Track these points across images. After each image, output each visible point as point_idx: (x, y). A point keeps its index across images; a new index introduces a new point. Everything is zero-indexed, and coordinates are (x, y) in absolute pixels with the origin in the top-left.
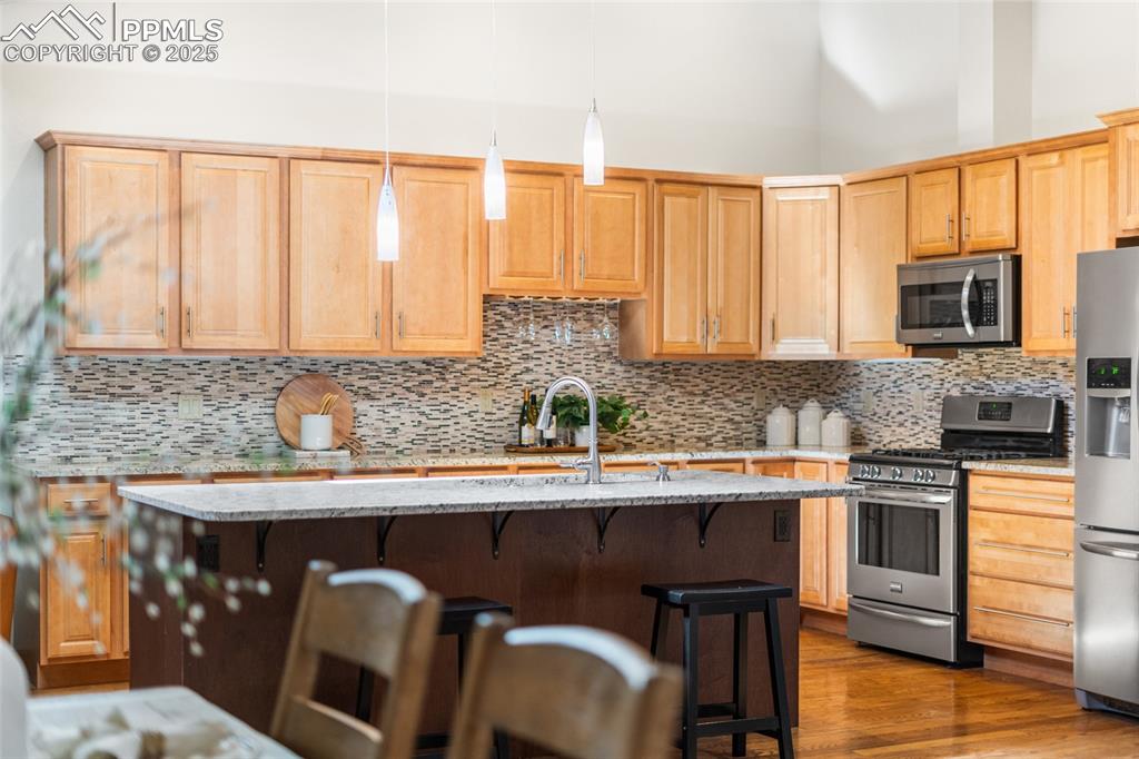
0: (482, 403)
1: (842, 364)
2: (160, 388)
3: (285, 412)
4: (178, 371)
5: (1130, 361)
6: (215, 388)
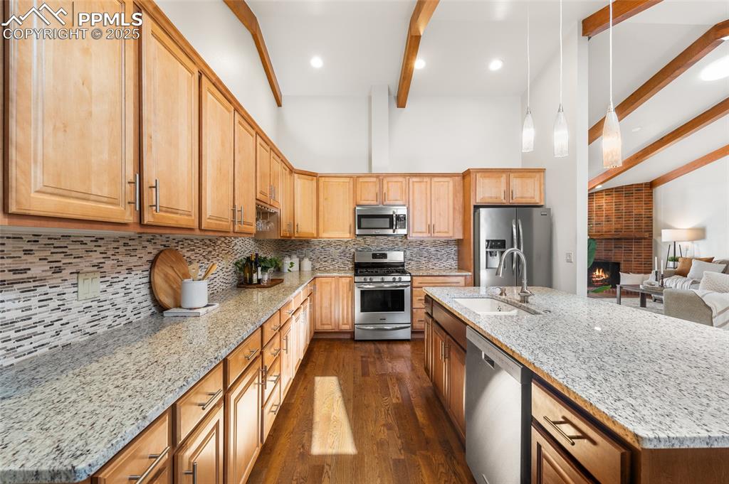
2: (58, 270)
3: (159, 280)
4: (78, 249)
5: (505, 241)
6: (109, 263)
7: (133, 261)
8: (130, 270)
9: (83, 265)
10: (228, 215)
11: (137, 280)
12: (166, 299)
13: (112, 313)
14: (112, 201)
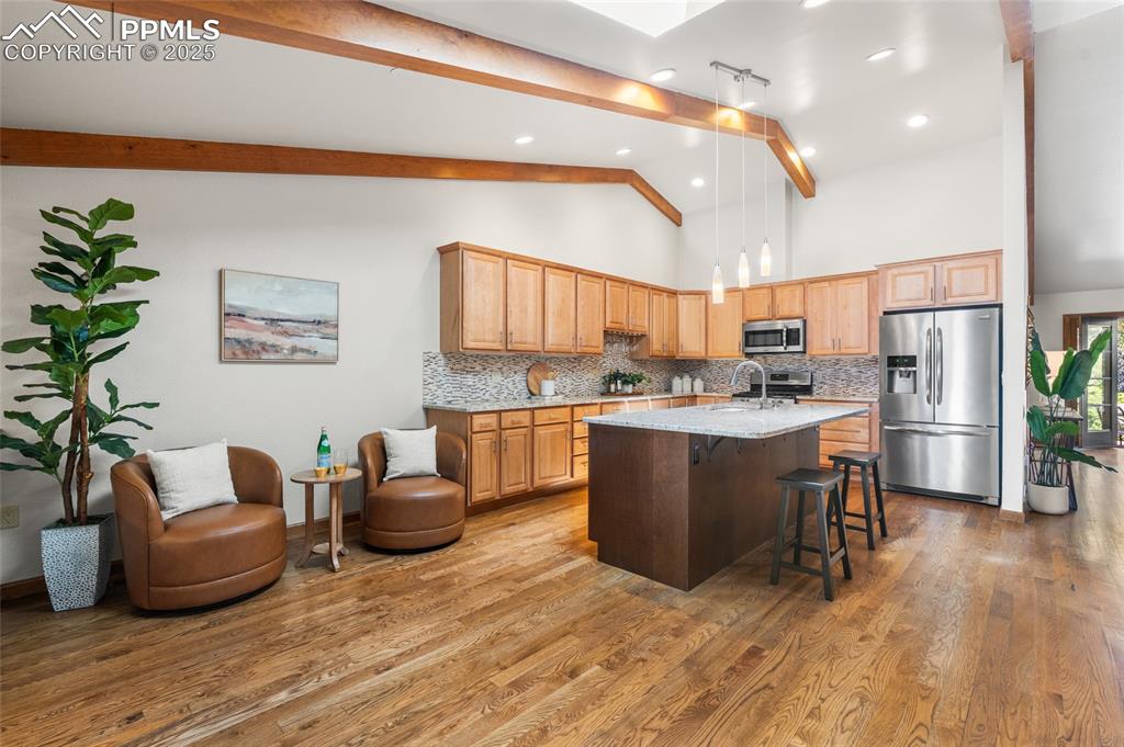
0: (591, 376)
1: (705, 361)
2: (485, 369)
3: (531, 380)
4: (492, 361)
5: (915, 357)
6: (505, 368)
7: (517, 368)
8: (515, 372)
9: (495, 368)
10: (570, 342)
11: (519, 378)
12: (534, 391)
13: (506, 391)
14: (494, 342)
